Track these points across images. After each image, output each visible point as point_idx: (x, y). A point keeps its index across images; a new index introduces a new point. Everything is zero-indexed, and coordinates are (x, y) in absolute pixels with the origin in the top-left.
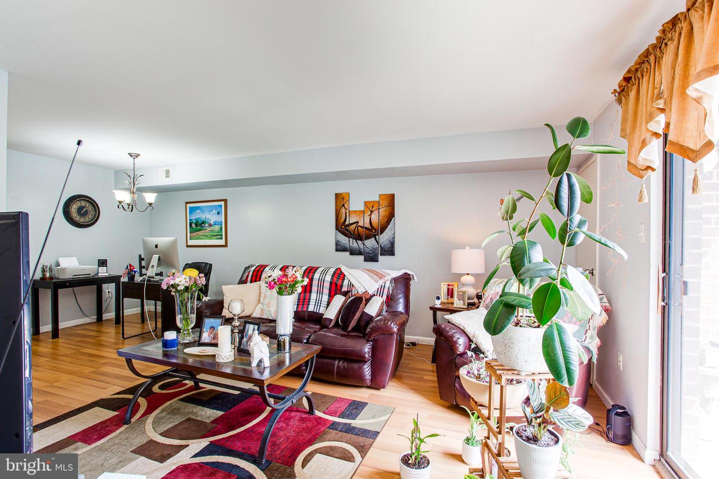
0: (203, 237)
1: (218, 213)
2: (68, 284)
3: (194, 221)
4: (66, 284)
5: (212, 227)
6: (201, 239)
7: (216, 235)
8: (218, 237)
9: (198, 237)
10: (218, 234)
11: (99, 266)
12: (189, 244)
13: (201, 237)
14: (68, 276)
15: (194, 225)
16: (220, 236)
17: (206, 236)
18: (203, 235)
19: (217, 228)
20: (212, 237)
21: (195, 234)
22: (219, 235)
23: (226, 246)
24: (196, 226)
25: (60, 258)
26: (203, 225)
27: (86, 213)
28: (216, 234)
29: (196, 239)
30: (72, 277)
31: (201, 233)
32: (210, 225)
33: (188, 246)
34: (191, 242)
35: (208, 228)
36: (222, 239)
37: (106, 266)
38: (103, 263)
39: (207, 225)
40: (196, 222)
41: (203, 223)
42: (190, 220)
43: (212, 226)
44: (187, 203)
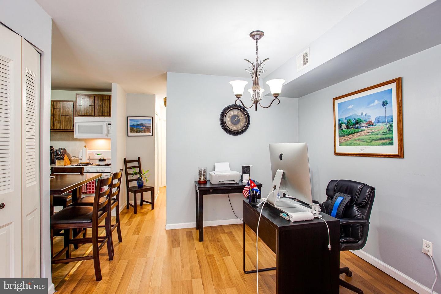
0: (358, 142)
1: (384, 104)
2: (211, 191)
3: (345, 121)
4: (209, 190)
5: (372, 127)
6: (354, 144)
7: (381, 139)
8: (385, 141)
9: (350, 142)
10: (384, 136)
11: (243, 173)
12: (338, 152)
13: (355, 142)
14: (215, 181)
15: (344, 127)
16: (389, 141)
17: (363, 141)
18: (359, 140)
19: (382, 127)
20: (373, 142)
21: (346, 138)
22: (386, 139)
23: (400, 155)
24: (348, 127)
25: (216, 163)
26: (358, 125)
27: (238, 121)
28: (379, 137)
29: (347, 145)
30: (218, 183)
31: (355, 137)
32: (370, 124)
33: (337, 154)
34: (340, 150)
35: (366, 129)
36: (392, 144)
37: (249, 173)
38: (246, 170)
39: (363, 124)
40: (348, 122)
41: (358, 122)
42: (339, 120)
43: (373, 125)
44: (335, 99)
